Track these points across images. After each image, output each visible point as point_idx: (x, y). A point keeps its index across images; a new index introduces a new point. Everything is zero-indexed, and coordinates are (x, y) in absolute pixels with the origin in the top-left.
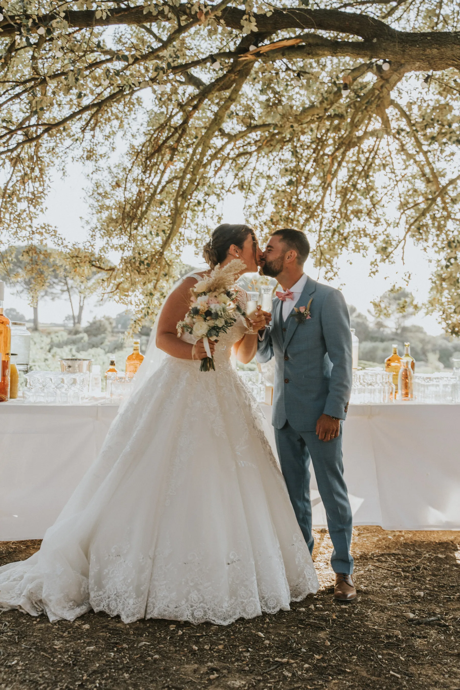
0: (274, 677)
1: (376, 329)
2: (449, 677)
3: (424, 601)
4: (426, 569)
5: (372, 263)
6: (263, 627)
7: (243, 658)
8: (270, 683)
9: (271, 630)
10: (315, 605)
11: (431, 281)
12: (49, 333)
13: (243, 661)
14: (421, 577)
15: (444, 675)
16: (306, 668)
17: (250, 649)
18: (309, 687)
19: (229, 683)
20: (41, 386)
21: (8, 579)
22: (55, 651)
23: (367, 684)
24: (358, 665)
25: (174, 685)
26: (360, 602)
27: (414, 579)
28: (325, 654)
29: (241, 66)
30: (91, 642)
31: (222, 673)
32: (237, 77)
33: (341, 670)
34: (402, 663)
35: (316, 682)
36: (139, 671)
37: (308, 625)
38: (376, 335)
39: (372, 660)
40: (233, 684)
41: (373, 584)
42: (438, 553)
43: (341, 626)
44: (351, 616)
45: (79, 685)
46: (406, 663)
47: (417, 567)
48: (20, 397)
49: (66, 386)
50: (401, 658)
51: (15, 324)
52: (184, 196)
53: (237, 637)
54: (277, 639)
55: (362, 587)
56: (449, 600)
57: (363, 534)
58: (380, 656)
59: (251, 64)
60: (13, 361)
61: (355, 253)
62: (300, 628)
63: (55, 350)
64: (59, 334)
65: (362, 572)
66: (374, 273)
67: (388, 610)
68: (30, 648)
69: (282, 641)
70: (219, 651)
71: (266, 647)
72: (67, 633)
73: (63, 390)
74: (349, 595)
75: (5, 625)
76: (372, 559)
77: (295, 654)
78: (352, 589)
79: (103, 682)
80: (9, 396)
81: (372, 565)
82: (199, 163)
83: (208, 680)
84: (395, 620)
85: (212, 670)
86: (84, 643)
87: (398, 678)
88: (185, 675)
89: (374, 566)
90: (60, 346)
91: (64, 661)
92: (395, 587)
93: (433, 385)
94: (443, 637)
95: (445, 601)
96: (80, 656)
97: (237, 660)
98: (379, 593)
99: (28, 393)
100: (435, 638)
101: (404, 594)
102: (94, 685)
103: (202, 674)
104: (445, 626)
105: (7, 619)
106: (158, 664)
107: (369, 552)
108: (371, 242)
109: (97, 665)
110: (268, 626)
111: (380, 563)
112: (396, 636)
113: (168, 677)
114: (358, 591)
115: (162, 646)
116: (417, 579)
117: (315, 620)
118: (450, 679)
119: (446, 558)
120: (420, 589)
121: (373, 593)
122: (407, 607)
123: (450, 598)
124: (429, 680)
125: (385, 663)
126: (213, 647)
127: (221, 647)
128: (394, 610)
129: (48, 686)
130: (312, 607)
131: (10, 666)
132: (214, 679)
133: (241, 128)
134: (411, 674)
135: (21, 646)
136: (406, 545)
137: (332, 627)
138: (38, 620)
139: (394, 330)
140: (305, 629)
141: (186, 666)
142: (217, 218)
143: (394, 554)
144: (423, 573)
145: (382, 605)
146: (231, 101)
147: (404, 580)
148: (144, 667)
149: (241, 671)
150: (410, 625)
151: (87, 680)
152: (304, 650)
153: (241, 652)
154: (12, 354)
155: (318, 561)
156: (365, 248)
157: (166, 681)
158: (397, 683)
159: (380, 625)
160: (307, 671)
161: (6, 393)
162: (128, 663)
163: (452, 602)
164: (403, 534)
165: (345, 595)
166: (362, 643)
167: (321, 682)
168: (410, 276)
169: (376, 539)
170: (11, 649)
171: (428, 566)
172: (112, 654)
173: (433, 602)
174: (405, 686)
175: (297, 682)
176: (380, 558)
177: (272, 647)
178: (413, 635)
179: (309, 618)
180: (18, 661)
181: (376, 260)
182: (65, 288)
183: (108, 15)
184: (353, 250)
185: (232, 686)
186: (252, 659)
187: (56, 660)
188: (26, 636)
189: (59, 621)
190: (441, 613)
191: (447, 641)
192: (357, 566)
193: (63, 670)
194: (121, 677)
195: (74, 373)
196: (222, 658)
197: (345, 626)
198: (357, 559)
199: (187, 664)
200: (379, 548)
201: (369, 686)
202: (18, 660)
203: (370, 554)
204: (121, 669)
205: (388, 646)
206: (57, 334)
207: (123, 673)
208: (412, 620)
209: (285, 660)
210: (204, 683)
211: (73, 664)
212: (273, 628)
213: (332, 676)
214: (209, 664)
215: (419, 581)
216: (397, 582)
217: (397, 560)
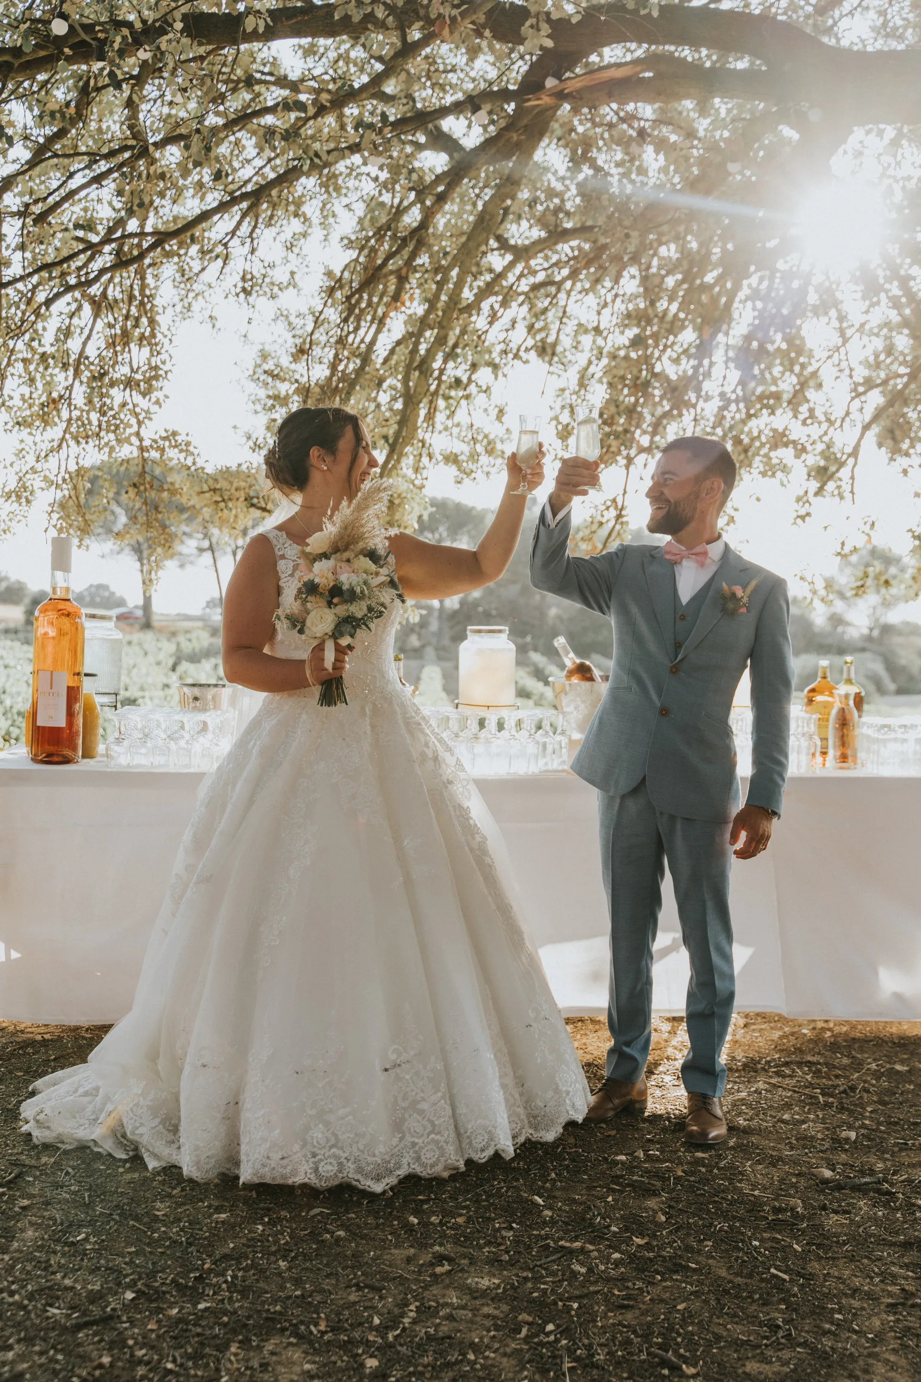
0: (553, 1274)
1: (828, 628)
2: (882, 1281)
3: (856, 1148)
4: (868, 1091)
5: (799, 499)
6: (543, 1187)
7: (500, 1240)
8: (544, 1283)
9: (558, 1194)
10: (646, 1151)
11: (910, 534)
12: (174, 634)
13: (500, 1244)
14: (856, 1105)
15: (872, 1278)
16: (615, 1260)
17: (514, 1225)
18: (616, 1292)
19: (469, 1281)
20: (141, 736)
21: (75, 1091)
22: (156, 1219)
23: (724, 1290)
24: (712, 1257)
25: (368, 1282)
26: (733, 1148)
27: (843, 1108)
28: (654, 1236)
29: (530, 117)
30: (222, 1206)
31: (459, 1265)
32: (523, 137)
33: (680, 1265)
34: (795, 1256)
35: (630, 1284)
36: (307, 1257)
37: (628, 1185)
38: (829, 641)
39: (740, 1249)
40: (477, 1283)
41: (762, 1116)
42: (895, 1063)
43: (691, 1188)
44: (711, 1171)
45: (196, 1278)
46: (803, 1257)
47: (850, 1088)
48: (102, 756)
49: (187, 736)
50: (795, 1246)
51: (93, 616)
52: (424, 368)
53: (492, 1204)
54: (567, 1208)
55: (741, 1121)
56: (904, 1147)
57: (754, 1024)
58: (757, 1243)
59: (549, 113)
60: (88, 687)
61: (767, 478)
62: (614, 1191)
63: (184, 666)
64: (193, 636)
65: (743, 1094)
66: (803, 518)
67: (785, 1164)
68: (111, 1214)
69: (576, 1213)
70: (456, 1227)
71: (544, 1222)
72: (179, 1189)
73: (182, 743)
74: (712, 1134)
75: (67, 1173)
76: (766, 1071)
77: (598, 1235)
78: (719, 1123)
79: (240, 1274)
80: (80, 753)
81: (765, 1082)
82: (452, 305)
83: (430, 1276)
84: (794, 1180)
85: (440, 1259)
86: (209, 1207)
87: (784, 1280)
88: (390, 1266)
89: (769, 1083)
90: (194, 658)
91: (170, 1238)
92: (804, 1122)
93: (895, 740)
94: (880, 1213)
95: (896, 1149)
96: (201, 1230)
97: (489, 1243)
98: (770, 1132)
99: (116, 748)
100: (867, 1213)
101: (820, 1136)
102: (221, 1279)
103: (422, 1265)
104: (888, 1193)
105: (71, 1163)
106: (344, 1247)
107: (761, 1058)
108: (797, 457)
109: (232, 1245)
110: (553, 1185)
111: (780, 1079)
112: (792, 1209)
113: (359, 1270)
114: (732, 1129)
115: (353, 1216)
116: (848, 1109)
117: (642, 1176)
118: (882, 1286)
119: (909, 1071)
120: (850, 1127)
121: (759, 1131)
122: (822, 1158)
123: (906, 1144)
124: (842, 1287)
125: (764, 1255)
126: (447, 1219)
127: (460, 1220)
128: (795, 1162)
129: (140, 1278)
130: (640, 1153)
131: (73, 1244)
132: (442, 1274)
133: (537, 233)
134: (810, 1274)
135: (95, 1211)
136: (834, 1047)
137: (674, 1190)
138: (128, 1165)
139: (866, 631)
140: (621, 1192)
141: (393, 1251)
142: (497, 410)
143: (809, 1062)
144: (861, 1098)
145: (774, 1153)
146: (512, 184)
147: (822, 1110)
148: (316, 1250)
149: (494, 1262)
150: (823, 1191)
151: (210, 1270)
152: (614, 1229)
153: (499, 1230)
154: (86, 675)
155: (661, 1073)
156: (785, 469)
157: (355, 1275)
158: (781, 1290)
159: (765, 1189)
160: (617, 1266)
161: (74, 748)
162: (287, 1243)
163: (909, 1152)
164: (831, 1025)
165: (704, 1134)
166: (726, 1218)
167: (639, 1284)
168: (873, 524)
169: (776, 1035)
170: (77, 1215)
171: (873, 1086)
172: (260, 1227)
173: (874, 1150)
174: (795, 1295)
175: (596, 1282)
176: (780, 1069)
177: (557, 1222)
178: (824, 1208)
179: (633, 1174)
180: (88, 1235)
181: (806, 492)
182: (206, 544)
183: (267, 25)
184: (760, 473)
185: (474, 1286)
186: (517, 1242)
187: (156, 1235)
188: (104, 1193)
189: (164, 1168)
190: (885, 1171)
191: (888, 1219)
192: (735, 1082)
193: (168, 1252)
194: (273, 1266)
195: (205, 710)
196: (463, 1239)
197: (698, 1189)
198: (737, 1070)
199: (396, 1247)
200: (782, 1051)
201: (729, 1293)
202: (87, 1233)
203: (763, 1061)
204: (274, 1253)
205: (773, 1226)
206: (188, 636)
207: (277, 1260)
208: (826, 1182)
209: (577, 1244)
210: (425, 1281)
211: (187, 1243)
212: (563, 1189)
213: (662, 1274)
214: (437, 1248)
215: (851, 1112)
216: (809, 1113)
217: (814, 1073)
